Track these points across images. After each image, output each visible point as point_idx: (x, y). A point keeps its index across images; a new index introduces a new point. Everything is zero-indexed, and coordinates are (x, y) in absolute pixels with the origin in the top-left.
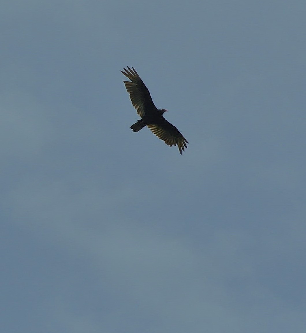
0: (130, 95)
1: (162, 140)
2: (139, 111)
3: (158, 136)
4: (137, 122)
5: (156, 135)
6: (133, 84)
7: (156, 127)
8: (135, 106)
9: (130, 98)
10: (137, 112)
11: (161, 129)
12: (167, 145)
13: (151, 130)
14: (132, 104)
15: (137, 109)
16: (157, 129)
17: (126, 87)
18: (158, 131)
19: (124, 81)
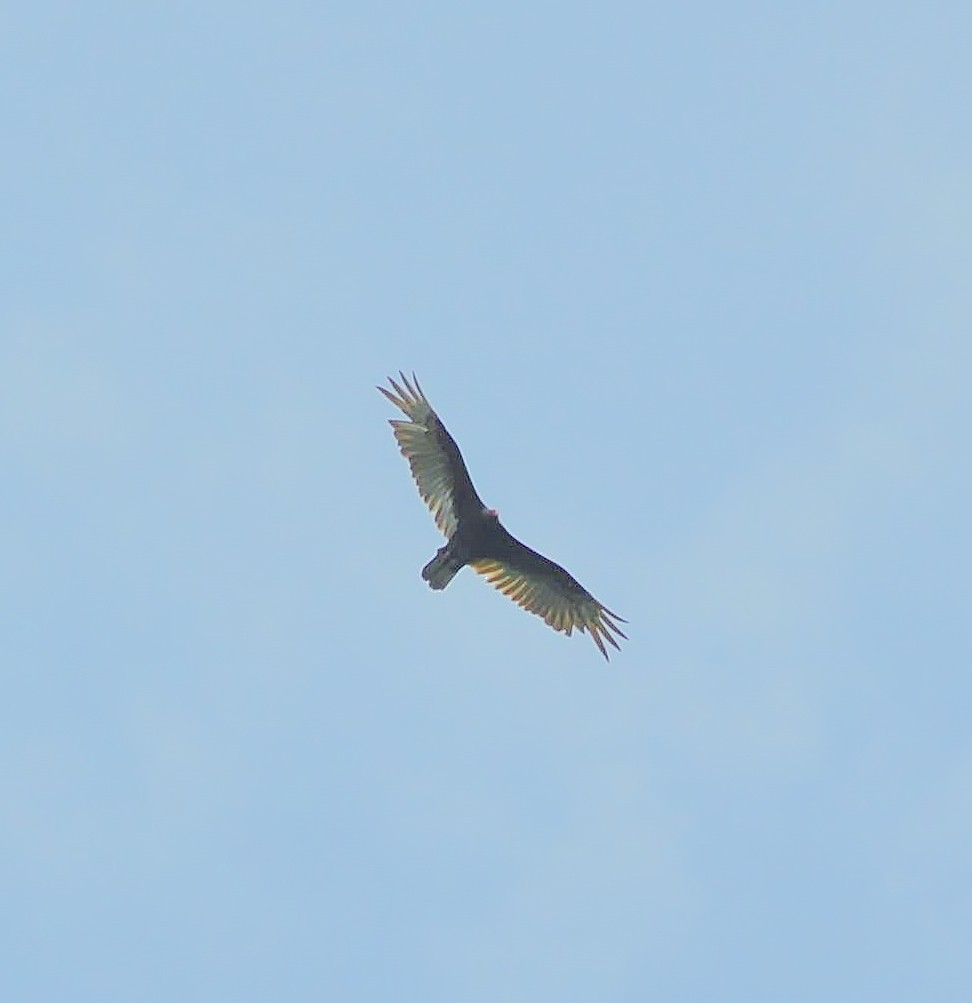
0: (409, 465)
1: (534, 613)
2: (439, 518)
3: (517, 602)
4: (436, 554)
5: (510, 597)
6: (416, 427)
7: (501, 571)
8: (429, 502)
9: (414, 476)
10: (436, 520)
11: (521, 577)
12: (555, 632)
13: (490, 581)
14: (419, 495)
15: (434, 513)
16: (508, 578)
17: (397, 442)
18: (514, 583)
19: (391, 422)
